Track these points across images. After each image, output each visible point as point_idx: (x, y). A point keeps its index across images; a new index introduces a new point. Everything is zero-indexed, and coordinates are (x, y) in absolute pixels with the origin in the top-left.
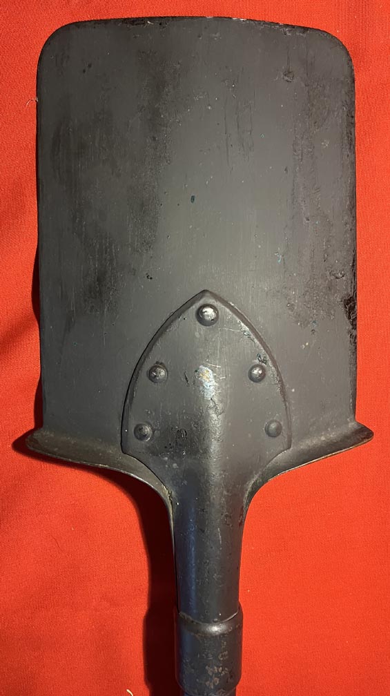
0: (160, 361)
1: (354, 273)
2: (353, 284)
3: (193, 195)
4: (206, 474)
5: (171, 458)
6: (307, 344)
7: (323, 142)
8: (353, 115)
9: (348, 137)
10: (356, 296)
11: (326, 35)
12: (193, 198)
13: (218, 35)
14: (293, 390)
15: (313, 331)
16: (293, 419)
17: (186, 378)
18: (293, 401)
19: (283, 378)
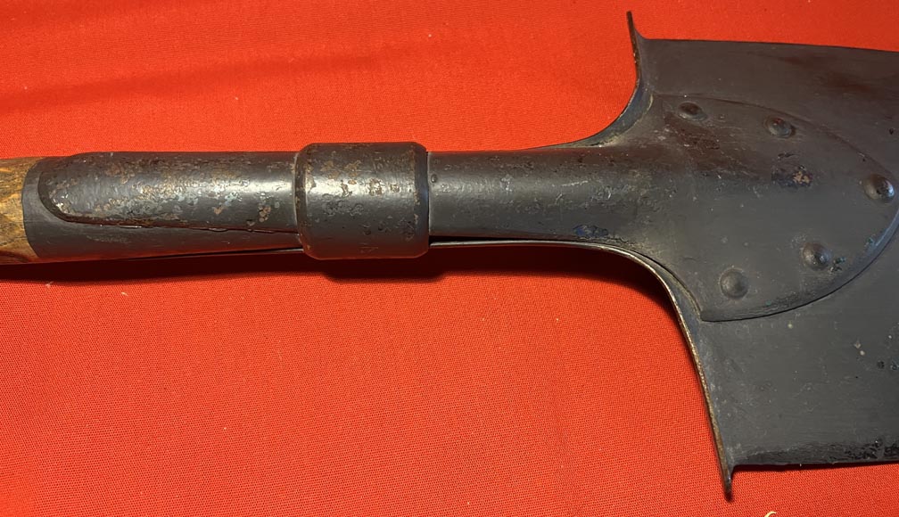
6: (862, 353)
14: (790, 326)
15: (881, 365)
16: (746, 325)
17: (788, 155)
18: (772, 326)
19: (810, 305)
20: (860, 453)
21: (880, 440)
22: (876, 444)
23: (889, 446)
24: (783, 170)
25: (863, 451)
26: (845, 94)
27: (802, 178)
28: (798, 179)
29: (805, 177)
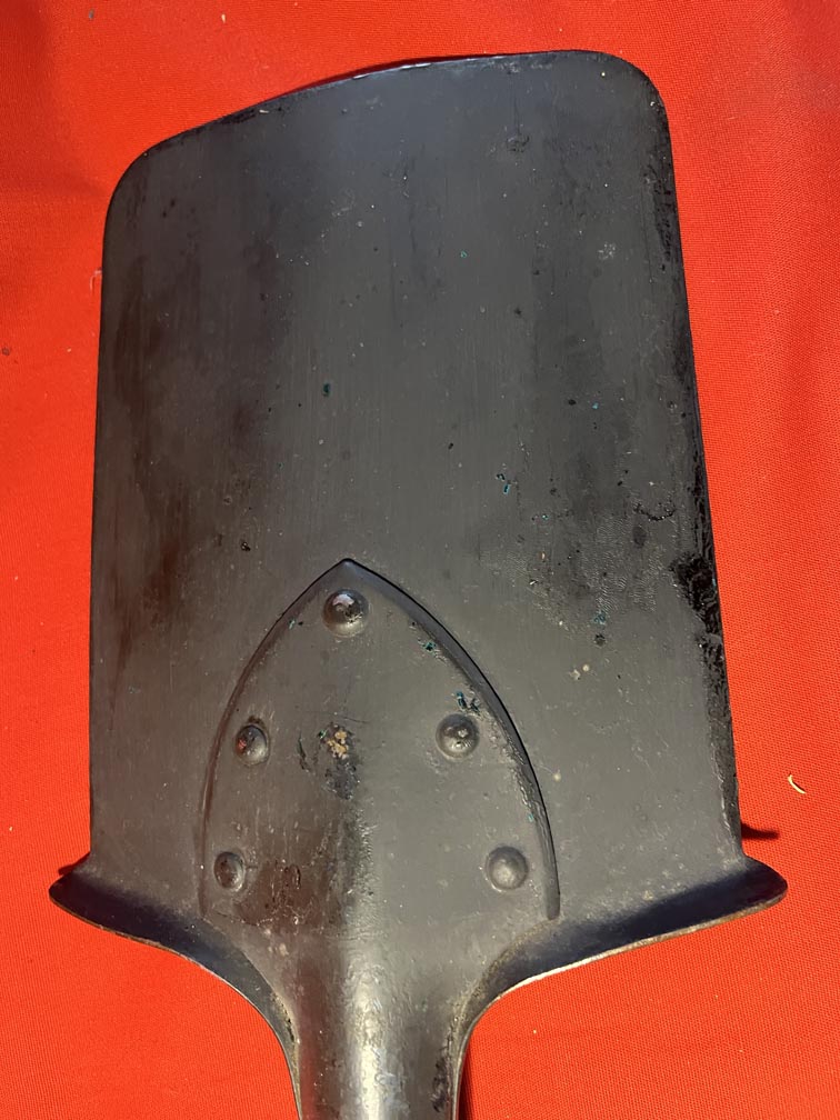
0: (256, 717)
1: (702, 506)
2: (700, 530)
3: (326, 382)
4: (336, 973)
5: (276, 931)
6: (586, 668)
7: (603, 248)
8: (669, 189)
9: (661, 231)
10: (711, 556)
11: (594, 57)
12: (326, 389)
13: (375, 100)
14: (557, 777)
15: (600, 639)
16: (561, 847)
17: (302, 752)
18: (558, 805)
19: (525, 745)
20: (717, 670)
21: (697, 640)
22: (703, 646)
23: (704, 628)
24: (328, 774)
25: (714, 667)
26: (183, 596)
27: (339, 742)
28: (340, 750)
29: (337, 735)
